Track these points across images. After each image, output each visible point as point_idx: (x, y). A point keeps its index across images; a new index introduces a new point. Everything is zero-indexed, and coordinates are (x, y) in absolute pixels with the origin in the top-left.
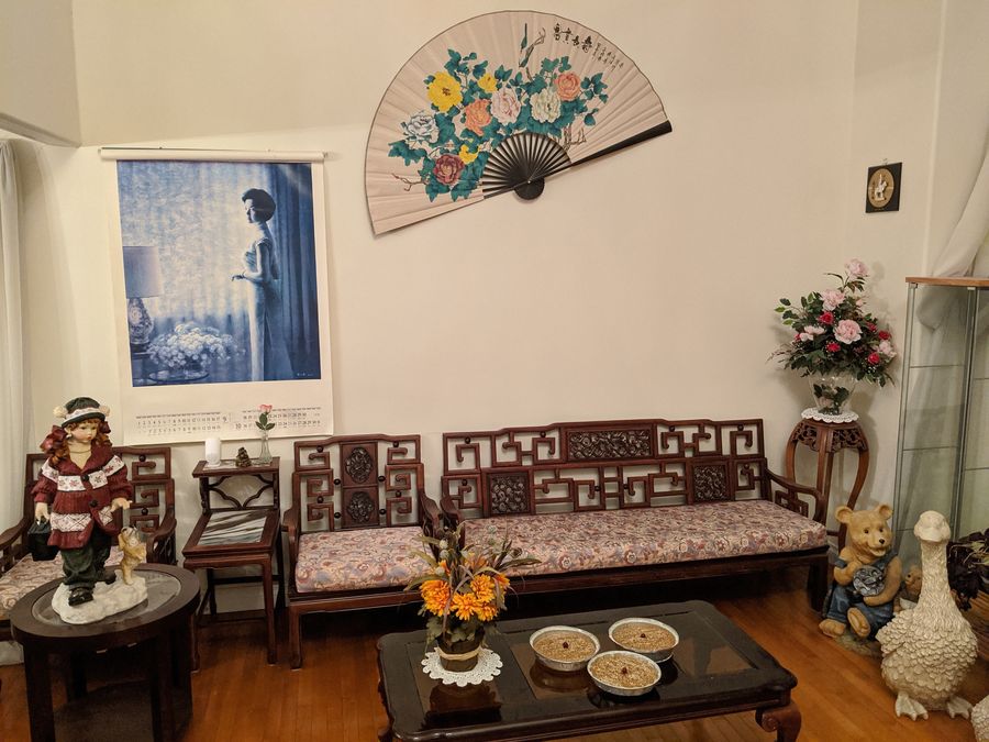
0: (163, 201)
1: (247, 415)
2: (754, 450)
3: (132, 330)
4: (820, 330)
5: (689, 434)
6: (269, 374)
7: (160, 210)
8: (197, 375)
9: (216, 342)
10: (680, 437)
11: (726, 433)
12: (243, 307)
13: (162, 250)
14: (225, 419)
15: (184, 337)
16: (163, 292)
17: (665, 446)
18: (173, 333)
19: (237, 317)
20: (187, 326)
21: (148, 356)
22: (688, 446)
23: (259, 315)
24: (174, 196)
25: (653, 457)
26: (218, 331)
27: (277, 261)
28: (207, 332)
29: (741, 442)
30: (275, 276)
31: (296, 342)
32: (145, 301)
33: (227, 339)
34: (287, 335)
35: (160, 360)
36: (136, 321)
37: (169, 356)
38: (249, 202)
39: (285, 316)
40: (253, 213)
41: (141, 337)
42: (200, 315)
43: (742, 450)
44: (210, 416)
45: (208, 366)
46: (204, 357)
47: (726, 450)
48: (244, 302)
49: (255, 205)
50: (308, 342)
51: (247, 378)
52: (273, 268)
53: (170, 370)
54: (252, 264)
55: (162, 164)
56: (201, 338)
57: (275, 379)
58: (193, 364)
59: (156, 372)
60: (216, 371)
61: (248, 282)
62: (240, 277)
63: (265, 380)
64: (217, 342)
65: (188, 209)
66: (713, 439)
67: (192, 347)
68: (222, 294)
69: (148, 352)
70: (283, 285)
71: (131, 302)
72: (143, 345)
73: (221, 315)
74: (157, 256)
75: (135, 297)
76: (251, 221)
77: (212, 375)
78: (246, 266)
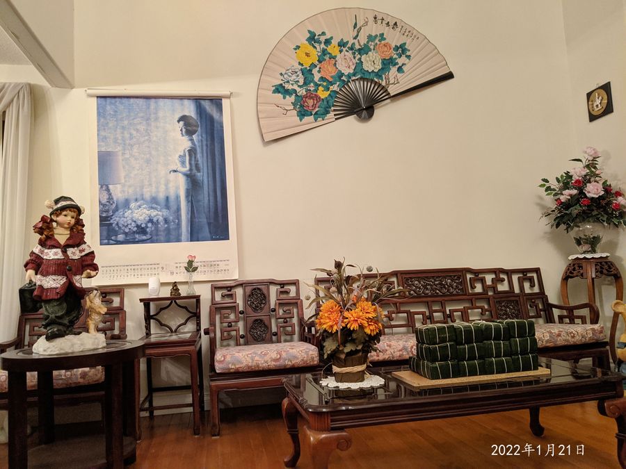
0: (126, 122)
1: (178, 265)
2: (536, 290)
3: (101, 207)
4: (575, 192)
5: (489, 278)
6: (194, 236)
7: (123, 128)
8: (144, 237)
9: (157, 215)
10: (483, 281)
11: (515, 278)
12: (176, 192)
13: (123, 154)
14: (163, 268)
15: (136, 211)
16: (123, 181)
17: (473, 287)
18: (129, 208)
19: (172, 197)
20: (138, 204)
21: (111, 224)
22: (489, 287)
23: (187, 197)
24: (133, 119)
25: (466, 295)
26: (159, 207)
27: (200, 162)
28: (152, 208)
29: (527, 285)
31: (212, 214)
32: (111, 187)
33: (165, 212)
34: (206, 210)
35: (119, 227)
36: (104, 201)
37: (126, 224)
38: (182, 123)
39: (205, 197)
40: (184, 130)
41: (107, 211)
42: (147, 196)
43: (527, 290)
44: (153, 266)
45: (152, 231)
46: (150, 225)
47: (517, 290)
48: (177, 188)
49: (185, 125)
50: (220, 215)
51: (178, 240)
52: (197, 165)
53: (126, 234)
54: (183, 163)
55: (126, 99)
56: (147, 212)
57: (198, 241)
58: (141, 230)
59: (116, 236)
60: (157, 235)
61: (180, 174)
62: (175, 171)
63: (191, 241)
64: (159, 214)
65: (142, 128)
66: (506, 282)
67: (142, 218)
68: (163, 181)
69: (111, 221)
70: (203, 176)
71: (102, 187)
72: (108, 217)
73: (161, 196)
74: (120, 158)
75: (104, 185)
76: (183, 136)
77: (155, 238)
78: (179, 165)
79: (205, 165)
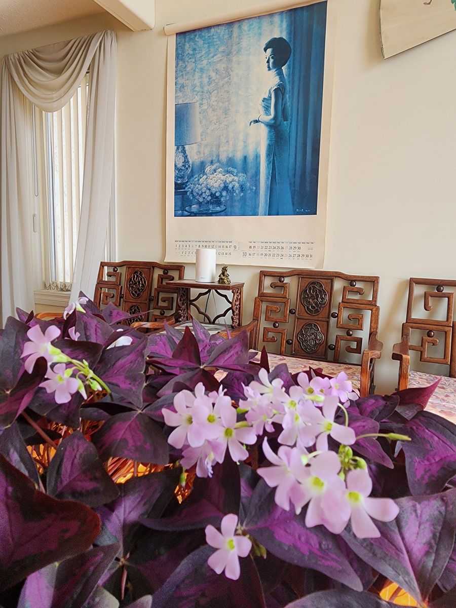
0: (205, 62)
1: (252, 245)
3: (177, 172)
6: (272, 211)
7: (202, 70)
8: (218, 209)
9: (233, 180)
12: (256, 149)
13: (201, 105)
14: (235, 247)
15: (211, 176)
16: (199, 140)
18: (204, 173)
19: (251, 157)
20: (214, 167)
21: (187, 192)
23: (268, 155)
24: (213, 57)
26: (235, 171)
28: (228, 172)
30: (286, 119)
31: (298, 179)
32: (187, 147)
33: (242, 177)
35: (193, 196)
36: (180, 165)
37: (200, 193)
38: (269, 51)
40: (271, 61)
41: (182, 177)
42: (223, 158)
44: (225, 244)
45: (226, 201)
46: (224, 193)
48: (258, 144)
50: (308, 180)
51: (255, 213)
52: (284, 111)
53: (200, 204)
54: (267, 108)
55: (206, 31)
56: (223, 178)
57: (278, 215)
58: (215, 199)
59: (191, 206)
60: (232, 206)
61: (262, 124)
62: (256, 121)
63: (269, 215)
64: (234, 180)
65: (221, 66)
67: (216, 185)
68: (241, 137)
69: (186, 189)
71: (178, 149)
72: (184, 184)
73: (239, 156)
74: (197, 110)
75: (181, 145)
76: (269, 69)
77: (229, 210)
78: (262, 111)
79: (295, 110)
